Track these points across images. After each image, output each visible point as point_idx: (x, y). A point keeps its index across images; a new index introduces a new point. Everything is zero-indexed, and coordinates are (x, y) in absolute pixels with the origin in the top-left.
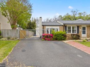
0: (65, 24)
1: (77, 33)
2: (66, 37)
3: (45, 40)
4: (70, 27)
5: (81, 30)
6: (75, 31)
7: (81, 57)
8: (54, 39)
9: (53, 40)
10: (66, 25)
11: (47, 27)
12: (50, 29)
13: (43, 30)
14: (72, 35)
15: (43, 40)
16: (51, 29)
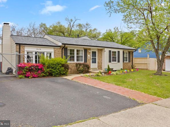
0: (65, 44)
1: (83, 62)
2: (68, 69)
3: (26, 77)
4: (73, 50)
5: (90, 56)
6: (80, 58)
7: (109, 98)
8: (46, 73)
9: (44, 76)
10: (66, 46)
11: (27, 49)
12: (34, 53)
13: (20, 56)
14: (77, 64)
15: (21, 78)
16: (38, 54)
